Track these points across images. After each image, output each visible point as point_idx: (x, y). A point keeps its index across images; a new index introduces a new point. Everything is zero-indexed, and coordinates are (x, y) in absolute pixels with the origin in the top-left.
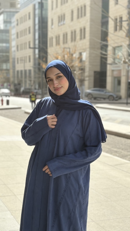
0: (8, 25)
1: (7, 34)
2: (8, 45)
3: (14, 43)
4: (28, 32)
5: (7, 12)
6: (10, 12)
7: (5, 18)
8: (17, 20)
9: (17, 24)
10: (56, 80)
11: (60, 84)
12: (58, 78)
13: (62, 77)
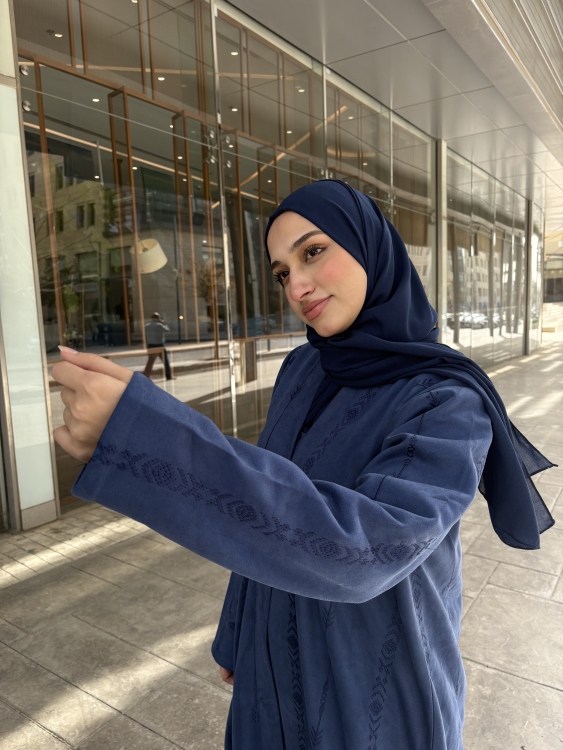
10: (302, 269)
11: (322, 286)
12: (309, 256)
13: (324, 249)
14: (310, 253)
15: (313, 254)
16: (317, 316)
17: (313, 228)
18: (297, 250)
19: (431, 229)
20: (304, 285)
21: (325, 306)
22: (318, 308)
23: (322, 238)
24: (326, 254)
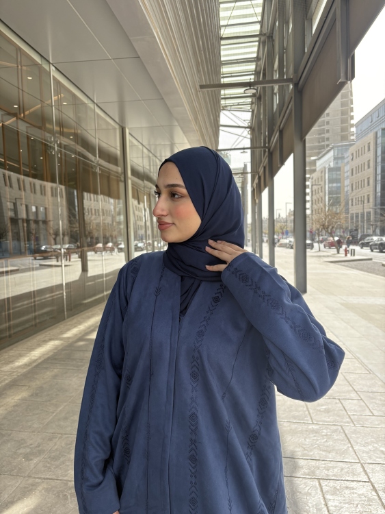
0: (340, 161)
1: (338, 173)
2: (339, 185)
3: (347, 182)
4: (366, 167)
5: (338, 147)
6: (342, 146)
7: (336, 154)
8: (352, 154)
9: (352, 159)
10: (166, 200)
19: (122, 185)
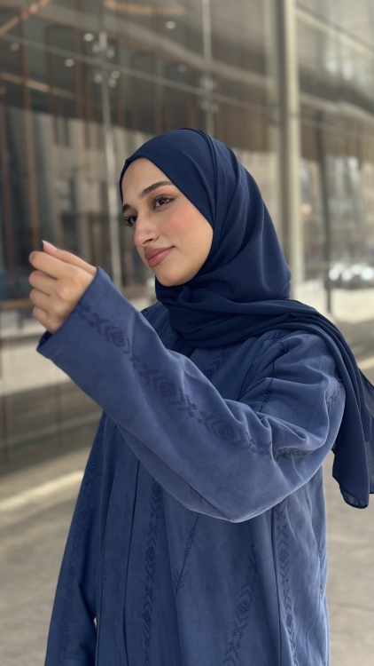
10: (149, 215)
11: (166, 236)
12: (158, 204)
13: (172, 200)
14: (159, 202)
15: (161, 203)
16: (158, 264)
17: (164, 178)
18: (146, 198)
19: (274, 134)
20: (148, 232)
21: (166, 255)
22: (160, 256)
23: (171, 189)
24: (174, 205)
